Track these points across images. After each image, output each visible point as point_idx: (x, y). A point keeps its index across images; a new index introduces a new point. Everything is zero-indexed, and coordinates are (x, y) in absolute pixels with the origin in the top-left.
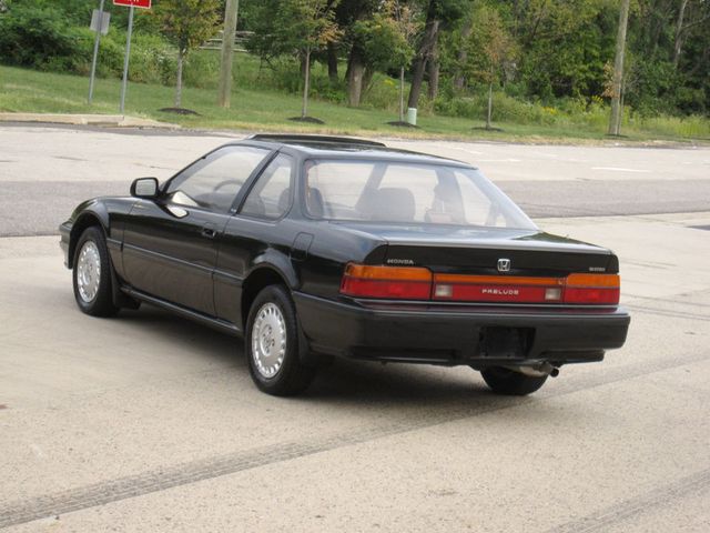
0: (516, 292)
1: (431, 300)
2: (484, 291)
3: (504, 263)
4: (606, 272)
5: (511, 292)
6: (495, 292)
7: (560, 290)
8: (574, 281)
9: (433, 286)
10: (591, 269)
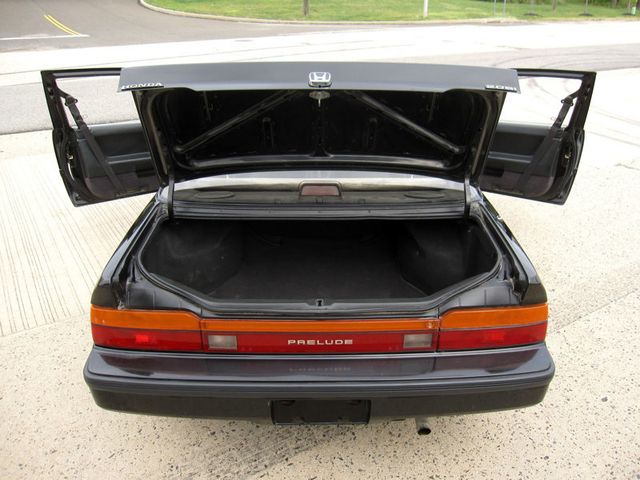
2: (291, 342)
5: (338, 342)
7: (429, 336)
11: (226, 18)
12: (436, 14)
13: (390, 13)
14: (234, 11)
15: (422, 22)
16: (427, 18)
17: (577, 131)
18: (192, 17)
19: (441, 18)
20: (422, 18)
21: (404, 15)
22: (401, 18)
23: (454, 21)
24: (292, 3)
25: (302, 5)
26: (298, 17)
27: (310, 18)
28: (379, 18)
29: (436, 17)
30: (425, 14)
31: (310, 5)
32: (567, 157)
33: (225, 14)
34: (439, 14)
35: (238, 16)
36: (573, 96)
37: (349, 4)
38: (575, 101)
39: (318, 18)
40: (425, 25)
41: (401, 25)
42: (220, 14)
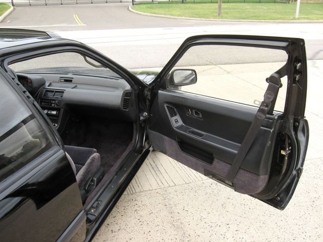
11: (172, 17)
12: (305, 16)
13: (275, 15)
15: (294, 21)
16: (298, 19)
17: (296, 121)
18: (152, 16)
19: (308, 18)
20: (294, 19)
22: (280, 18)
23: (317, 21)
26: (215, 17)
27: (222, 17)
28: (265, 18)
29: (304, 18)
30: (297, 16)
32: (283, 152)
33: (172, 15)
34: (308, 16)
35: (179, 16)
36: (280, 73)
38: (284, 80)
39: (227, 18)
40: (296, 23)
42: (169, 14)
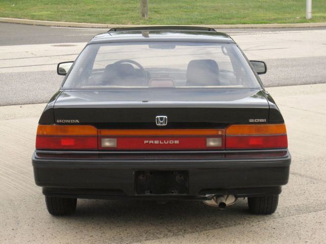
0: (177, 142)
1: (99, 151)
2: (146, 142)
3: (161, 119)
4: (269, 122)
5: (171, 142)
6: (157, 142)
7: (220, 139)
8: (234, 131)
9: (99, 139)
10: (251, 121)
12: (325, 15)
13: (261, 14)
14: (45, 13)
16: (312, 20)
20: (304, 20)
21: (280, 16)
24: (124, 3)
25: (139, 5)
27: (150, 20)
29: (324, 18)
30: (309, 16)
31: (150, 6)
33: (33, 17)
37: (205, 4)
39: (161, 21)
41: (275, 29)
42: (25, 17)
